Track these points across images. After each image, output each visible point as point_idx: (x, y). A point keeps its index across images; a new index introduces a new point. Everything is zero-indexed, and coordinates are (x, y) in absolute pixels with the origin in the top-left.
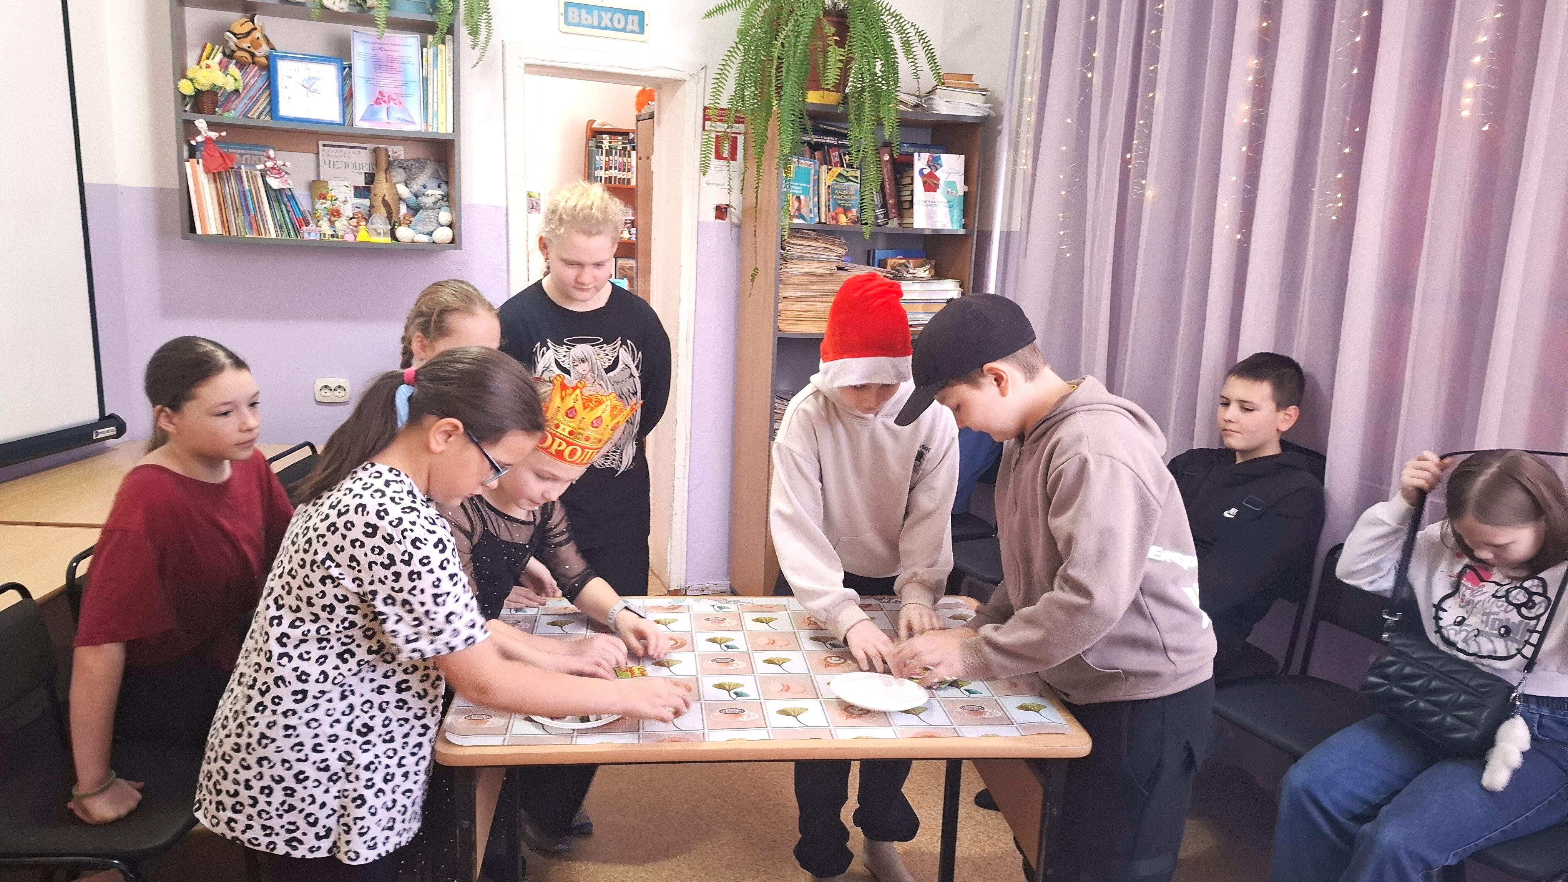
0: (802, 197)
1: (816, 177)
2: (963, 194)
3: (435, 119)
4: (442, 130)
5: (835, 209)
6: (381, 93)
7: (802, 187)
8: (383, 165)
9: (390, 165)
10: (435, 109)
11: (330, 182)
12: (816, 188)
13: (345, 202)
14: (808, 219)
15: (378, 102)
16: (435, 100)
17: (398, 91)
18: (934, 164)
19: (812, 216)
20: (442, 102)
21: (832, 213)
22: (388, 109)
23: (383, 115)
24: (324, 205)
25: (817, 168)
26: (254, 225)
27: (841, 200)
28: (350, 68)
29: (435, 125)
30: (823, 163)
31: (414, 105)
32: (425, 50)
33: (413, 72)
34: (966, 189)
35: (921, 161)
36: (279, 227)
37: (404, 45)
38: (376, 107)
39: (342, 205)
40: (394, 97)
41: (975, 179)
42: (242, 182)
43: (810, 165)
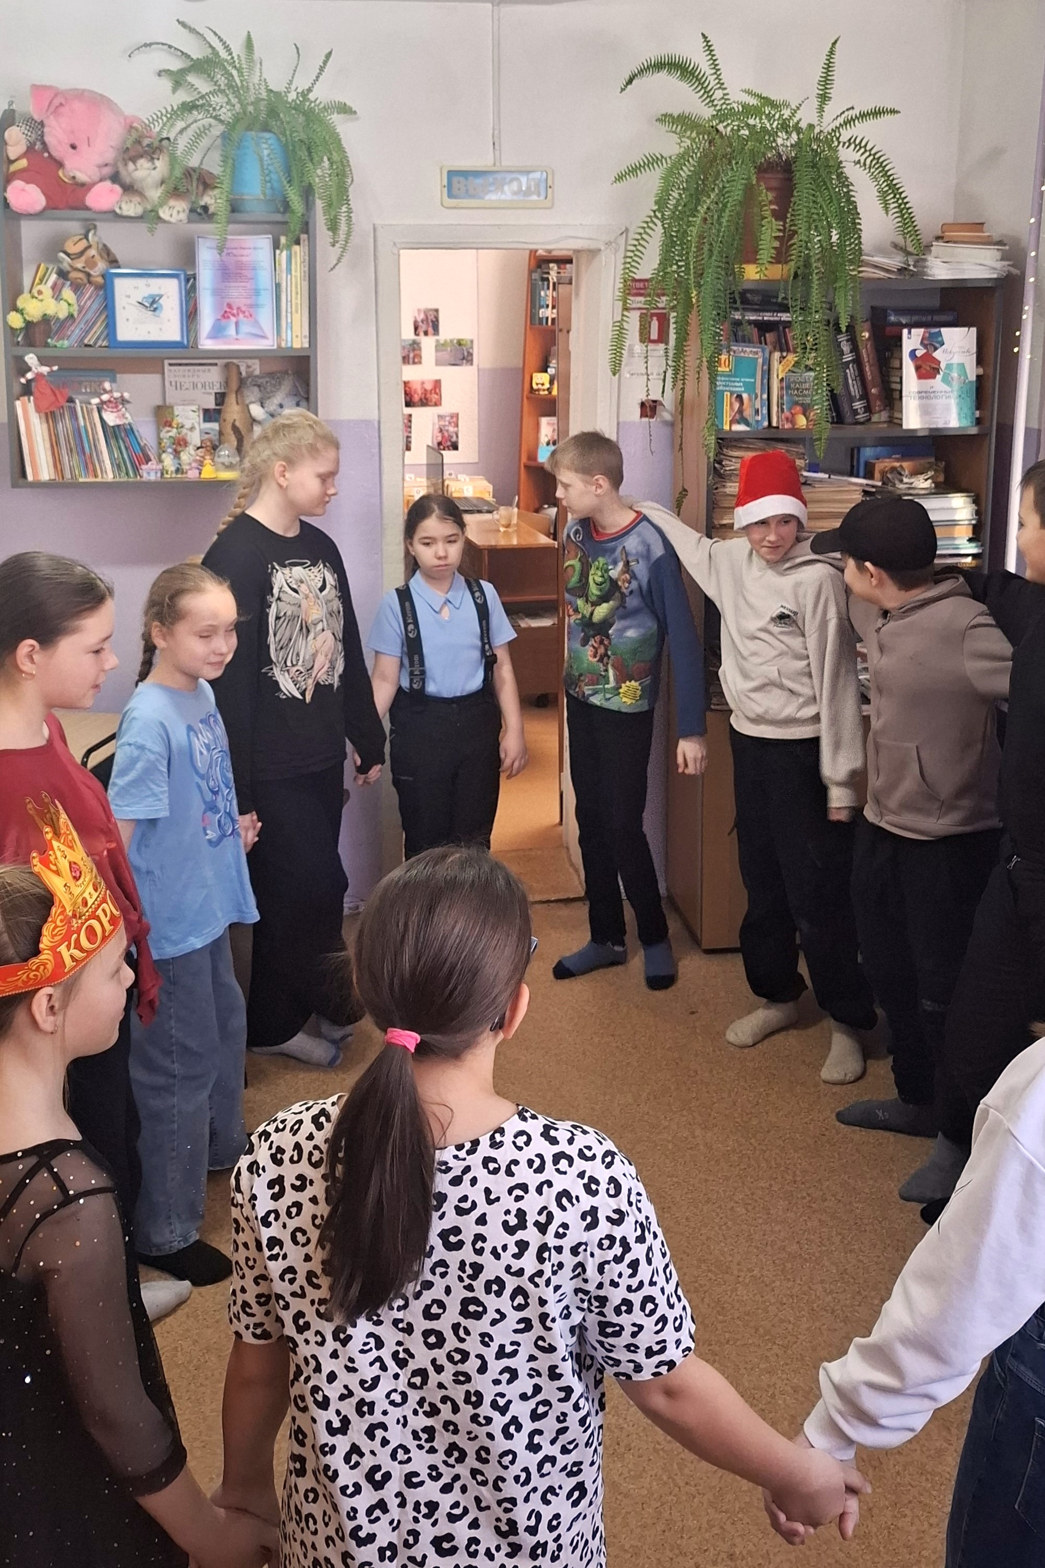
0: (745, 396)
1: (766, 367)
2: (974, 379)
3: (289, 332)
4: (297, 345)
5: (790, 409)
6: (230, 306)
7: (744, 382)
8: (234, 385)
9: (242, 382)
10: (289, 320)
11: (175, 408)
12: (765, 381)
13: (192, 429)
14: (754, 423)
15: (225, 316)
16: (289, 310)
17: (249, 302)
18: (932, 343)
19: (759, 418)
20: (297, 312)
21: (787, 413)
22: (237, 324)
23: (232, 331)
24: (170, 434)
25: (767, 355)
26: (90, 466)
27: (798, 396)
28: (195, 279)
29: (289, 339)
30: (778, 347)
31: (265, 317)
32: (278, 252)
33: (264, 279)
34: (981, 371)
35: (912, 340)
36: (117, 466)
37: (255, 248)
38: (224, 322)
39: (189, 433)
40: (243, 309)
41: (992, 357)
42: (77, 419)
43: (756, 353)
